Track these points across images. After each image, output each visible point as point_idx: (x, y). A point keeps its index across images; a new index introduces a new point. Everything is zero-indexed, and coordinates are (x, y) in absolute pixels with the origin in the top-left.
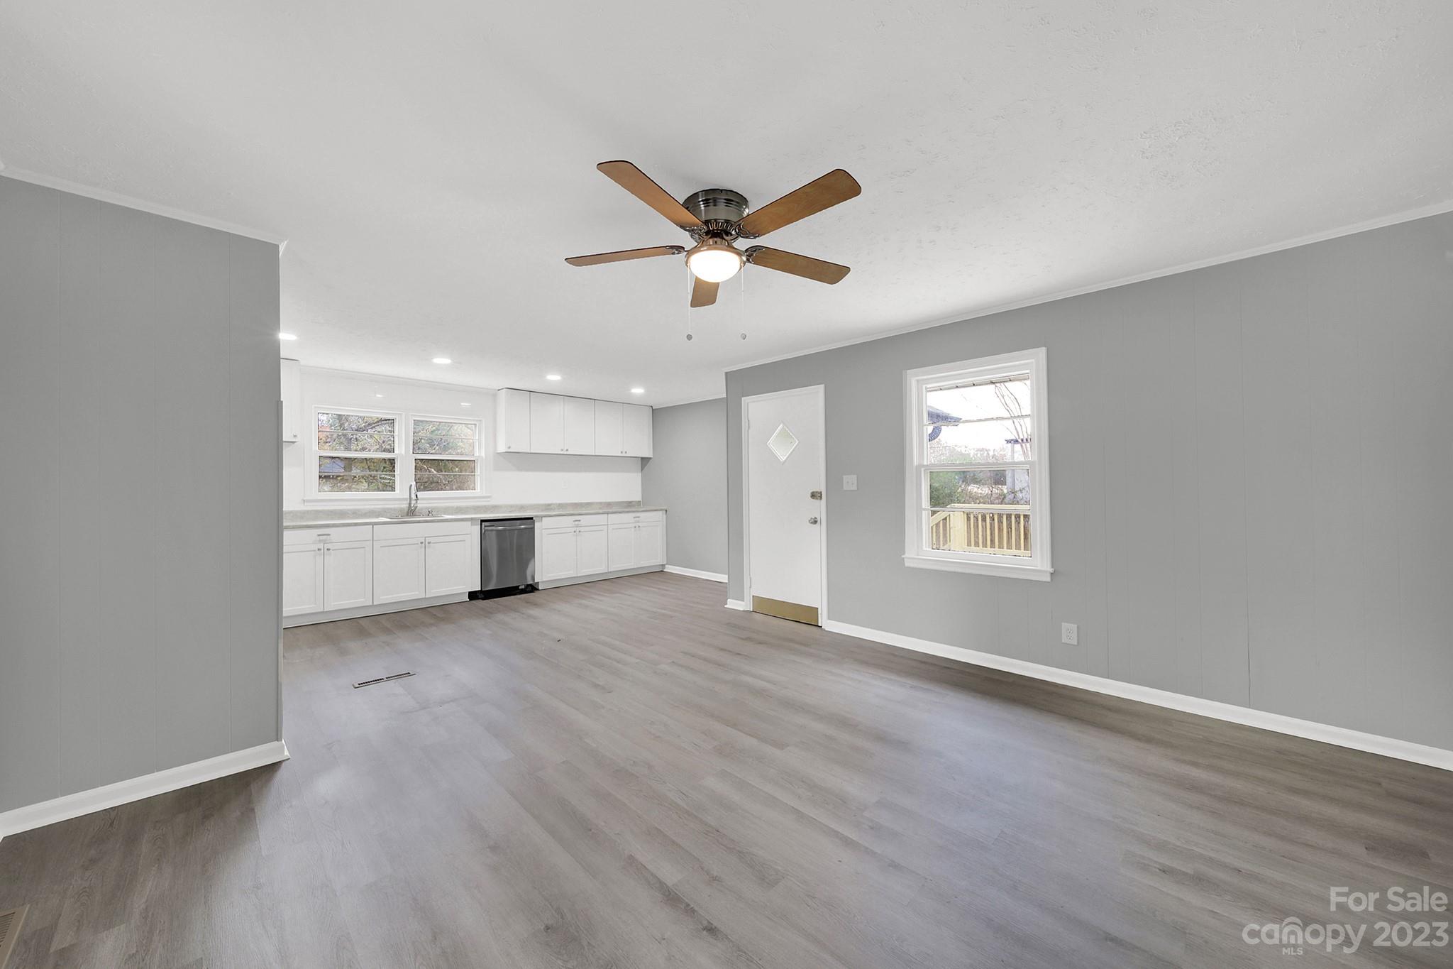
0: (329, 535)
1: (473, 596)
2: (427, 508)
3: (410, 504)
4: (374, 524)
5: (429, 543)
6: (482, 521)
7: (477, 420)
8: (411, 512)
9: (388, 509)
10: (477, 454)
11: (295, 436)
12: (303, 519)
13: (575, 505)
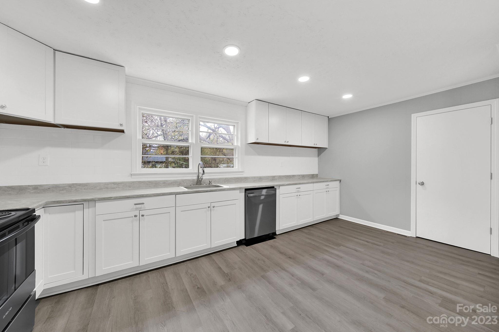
0: (143, 204)
1: (239, 243)
2: (209, 179)
3: (198, 176)
4: (176, 194)
5: (214, 207)
6: (246, 190)
7: (235, 123)
8: (199, 182)
9: (185, 180)
10: (235, 144)
11: (121, 125)
12: (130, 187)
13: (287, 177)
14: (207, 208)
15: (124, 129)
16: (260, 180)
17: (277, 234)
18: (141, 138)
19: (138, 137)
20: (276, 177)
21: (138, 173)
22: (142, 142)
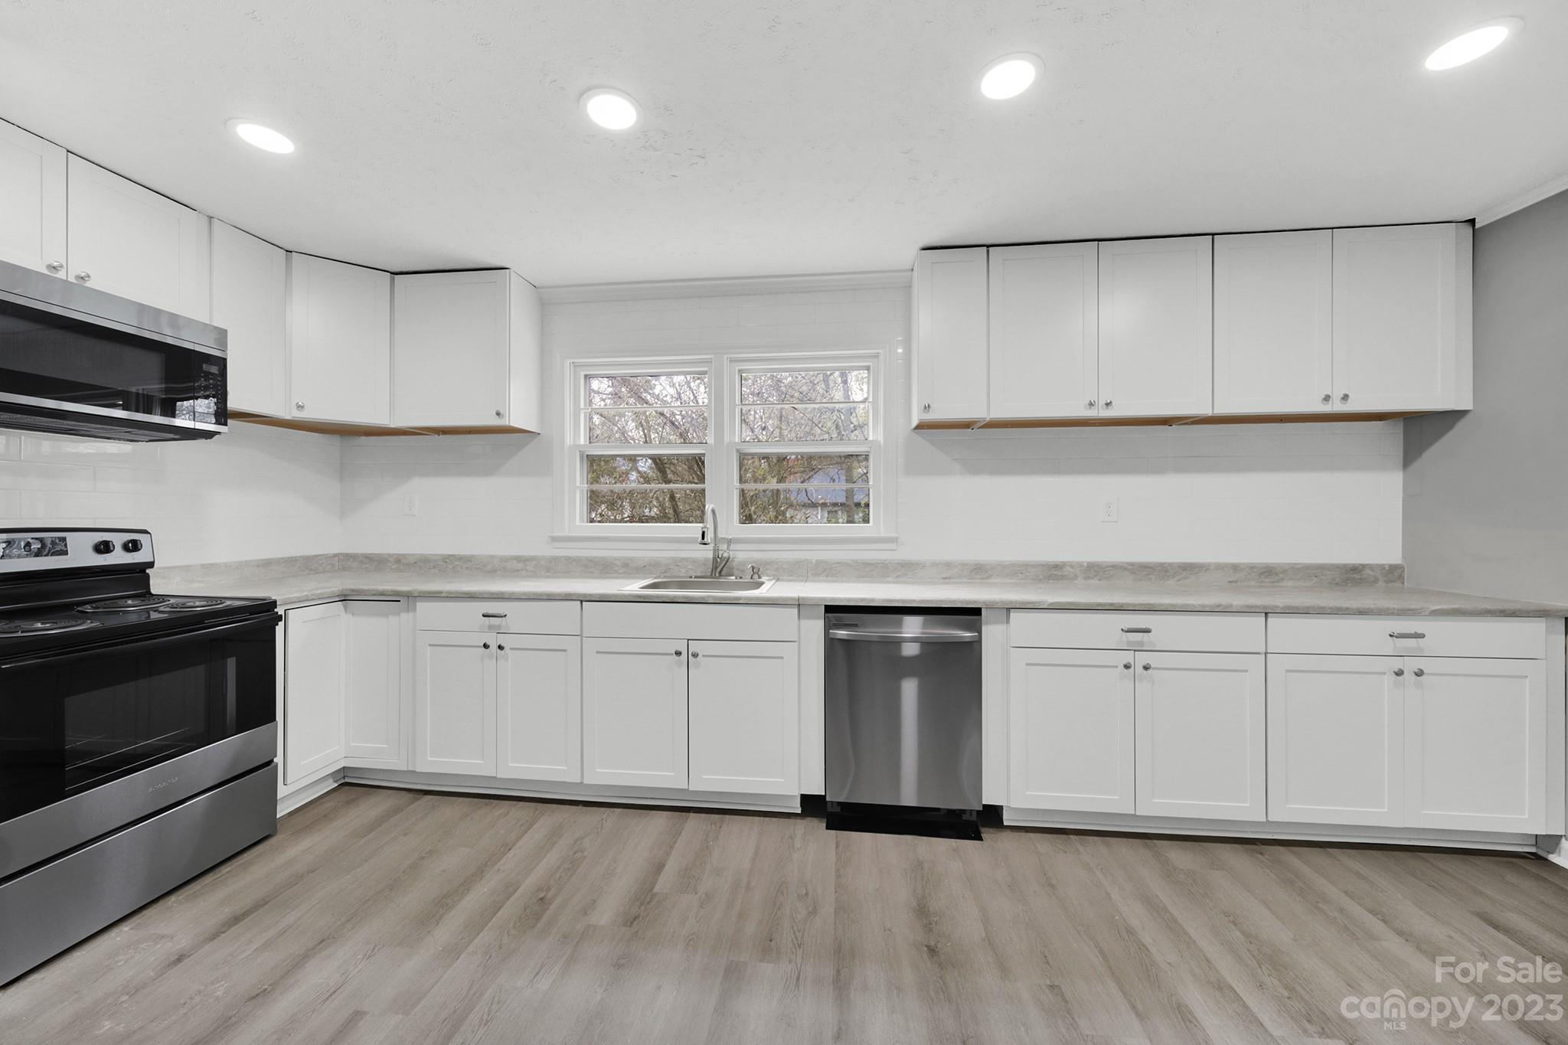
1: (812, 805)
2: (753, 561)
3: (716, 551)
4: (584, 599)
5: (694, 655)
6: (830, 609)
8: (716, 568)
9: (683, 559)
10: (871, 435)
12: (548, 570)
13: (1143, 571)
14: (672, 654)
15: (507, 423)
16: (976, 574)
17: (1005, 824)
18: (582, 442)
19: (569, 441)
20: (1072, 570)
21: (566, 533)
22: (580, 451)
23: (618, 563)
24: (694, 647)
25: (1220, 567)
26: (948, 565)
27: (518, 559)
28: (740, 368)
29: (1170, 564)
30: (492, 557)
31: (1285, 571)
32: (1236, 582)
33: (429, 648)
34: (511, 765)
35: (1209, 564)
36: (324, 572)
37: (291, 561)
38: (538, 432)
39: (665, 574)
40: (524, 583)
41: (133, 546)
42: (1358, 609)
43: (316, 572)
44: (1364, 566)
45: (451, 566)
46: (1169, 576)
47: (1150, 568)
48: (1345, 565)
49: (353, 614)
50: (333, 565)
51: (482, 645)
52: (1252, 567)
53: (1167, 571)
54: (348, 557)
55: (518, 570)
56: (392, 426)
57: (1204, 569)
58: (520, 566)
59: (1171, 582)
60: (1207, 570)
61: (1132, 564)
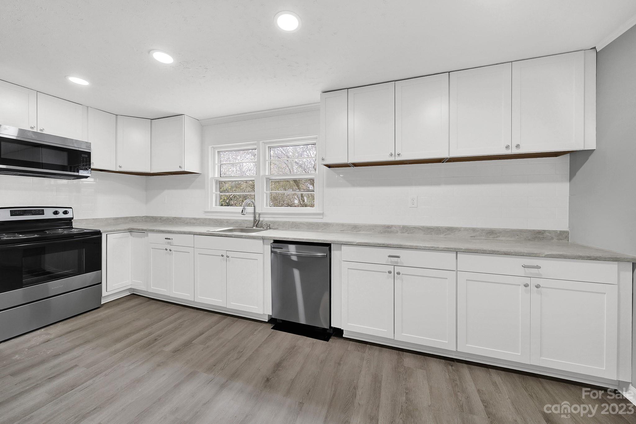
2: (270, 222)
3: (255, 217)
4: (195, 234)
5: (228, 257)
8: (255, 224)
12: (203, 223)
13: (428, 230)
14: (220, 256)
15: (183, 170)
16: (354, 229)
17: (344, 336)
18: (216, 176)
19: (211, 176)
20: (395, 229)
21: (209, 210)
22: (215, 180)
23: (225, 221)
24: (229, 254)
25: (466, 229)
26: (343, 225)
27: (195, 219)
28: (269, 146)
29: (442, 227)
30: (187, 218)
31: (500, 232)
32: (474, 237)
33: (152, 249)
34: (174, 292)
35: (461, 228)
36: (139, 222)
37: (126, 218)
38: (201, 173)
39: (240, 226)
40: (186, 228)
41: (65, 213)
42: (504, 252)
43: (136, 222)
44: (545, 231)
45: (175, 221)
46: (441, 233)
47: (431, 229)
48: (534, 230)
49: (133, 237)
50: (142, 220)
51: (165, 249)
52: (483, 230)
53: (440, 230)
54: (147, 217)
55: (194, 223)
56: (152, 172)
57: (458, 230)
58: (195, 221)
59: (442, 236)
60: (460, 230)
61: (423, 227)
